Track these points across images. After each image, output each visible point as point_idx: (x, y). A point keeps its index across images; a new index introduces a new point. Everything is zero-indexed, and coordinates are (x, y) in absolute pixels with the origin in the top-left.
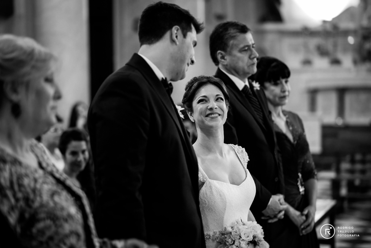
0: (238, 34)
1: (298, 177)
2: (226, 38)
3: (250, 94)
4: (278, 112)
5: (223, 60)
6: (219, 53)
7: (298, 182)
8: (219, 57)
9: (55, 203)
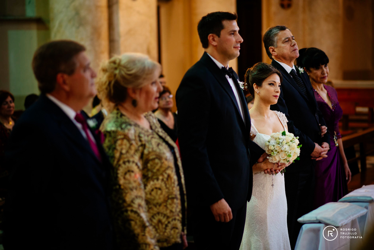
0: (279, 31)
1: (334, 134)
2: (272, 36)
3: (296, 75)
4: (321, 87)
5: (274, 52)
6: (270, 48)
7: (334, 137)
8: (271, 50)
9: (160, 150)
